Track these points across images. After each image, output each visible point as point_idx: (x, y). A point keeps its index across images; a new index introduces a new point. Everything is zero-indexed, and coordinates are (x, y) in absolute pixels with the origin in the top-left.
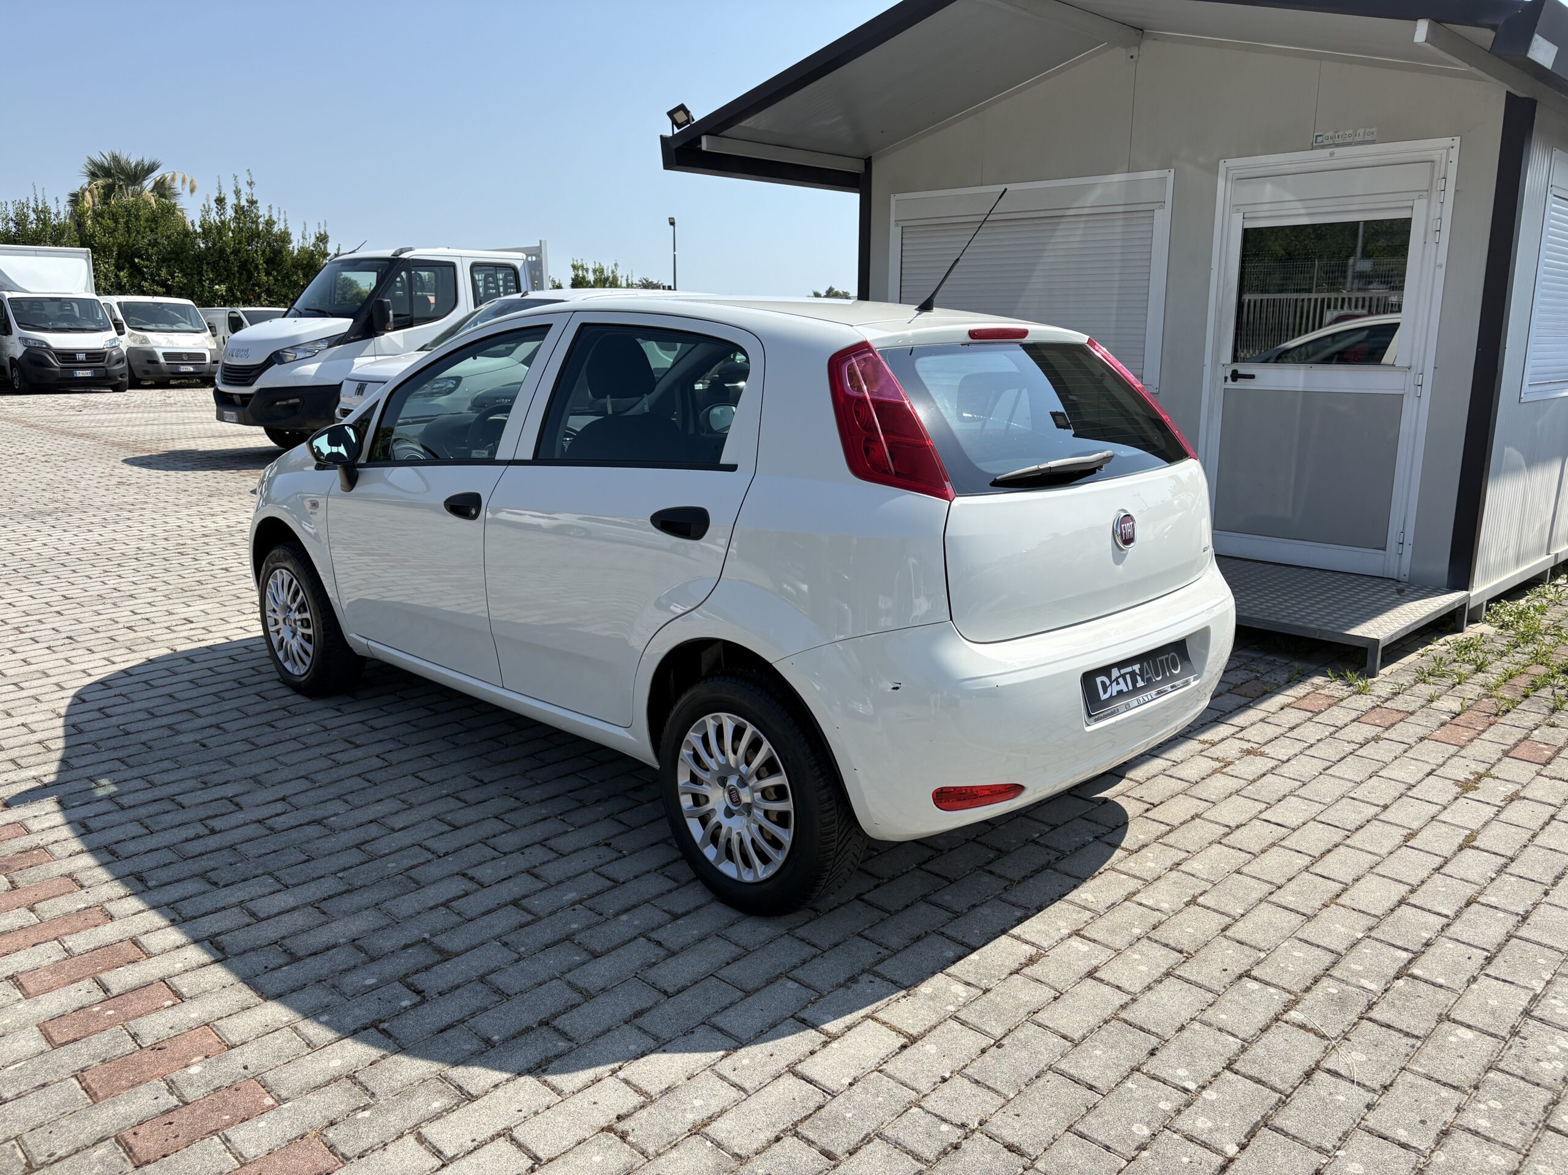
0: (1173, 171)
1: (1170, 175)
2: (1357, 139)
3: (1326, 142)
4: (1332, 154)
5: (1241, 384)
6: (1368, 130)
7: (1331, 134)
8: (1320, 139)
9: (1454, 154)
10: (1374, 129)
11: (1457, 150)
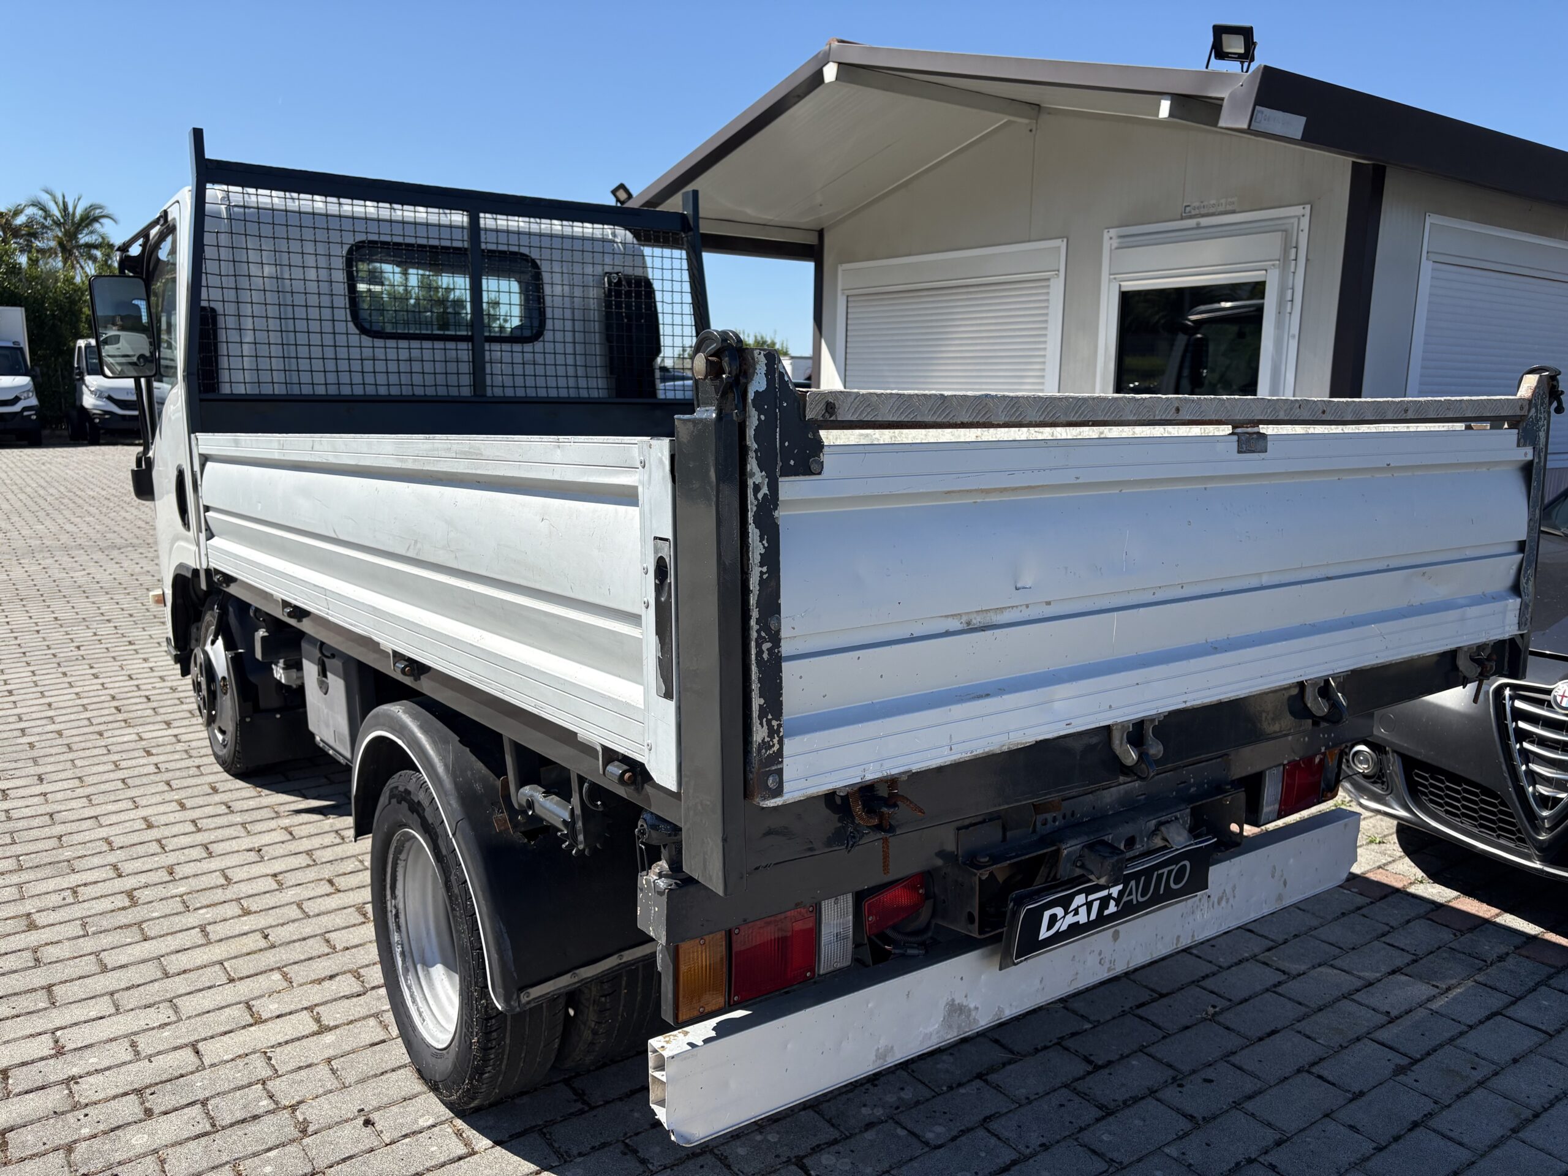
0: (1065, 240)
1: (1062, 244)
2: (1220, 209)
3: (1193, 213)
4: (1198, 224)
6: (1229, 200)
7: (1197, 204)
8: (1188, 209)
9: (1305, 223)
10: (1235, 199)
11: (1307, 218)
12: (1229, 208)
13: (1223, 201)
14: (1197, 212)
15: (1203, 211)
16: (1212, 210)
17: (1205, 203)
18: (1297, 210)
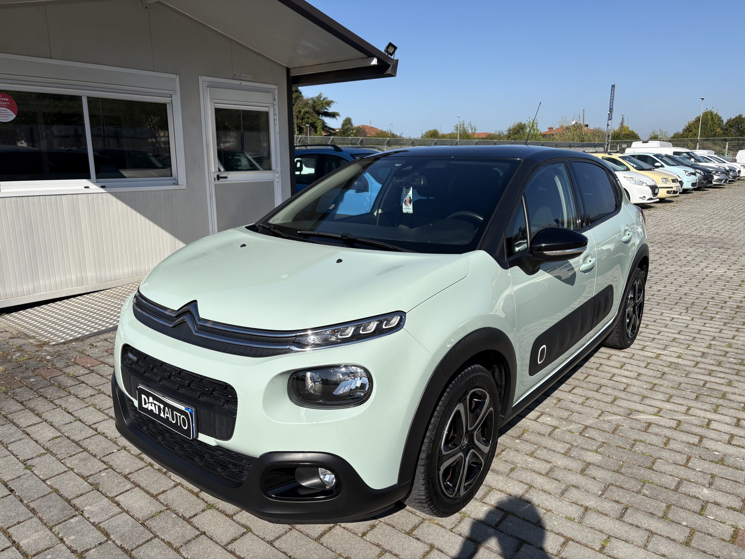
0: (178, 76)
1: (177, 78)
2: (248, 79)
3: (237, 78)
4: (241, 83)
5: (222, 181)
6: (250, 76)
7: (238, 74)
8: (235, 76)
9: (276, 91)
10: (252, 76)
11: (277, 90)
12: (251, 79)
13: (248, 76)
14: (239, 78)
15: (242, 78)
16: (245, 79)
17: (242, 75)
18: (273, 87)
